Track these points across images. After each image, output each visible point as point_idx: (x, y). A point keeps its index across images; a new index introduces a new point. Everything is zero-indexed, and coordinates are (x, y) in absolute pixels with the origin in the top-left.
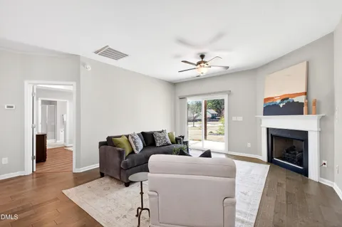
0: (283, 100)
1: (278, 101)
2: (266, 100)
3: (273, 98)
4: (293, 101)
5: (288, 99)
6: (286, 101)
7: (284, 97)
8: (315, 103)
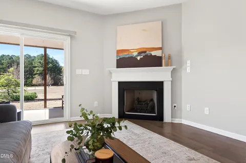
0: (140, 53)
1: (135, 54)
2: (119, 52)
3: (128, 50)
4: (151, 55)
5: (145, 52)
6: (143, 54)
7: (143, 50)
8: (169, 57)
